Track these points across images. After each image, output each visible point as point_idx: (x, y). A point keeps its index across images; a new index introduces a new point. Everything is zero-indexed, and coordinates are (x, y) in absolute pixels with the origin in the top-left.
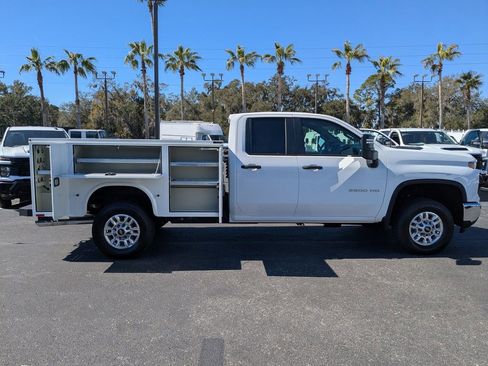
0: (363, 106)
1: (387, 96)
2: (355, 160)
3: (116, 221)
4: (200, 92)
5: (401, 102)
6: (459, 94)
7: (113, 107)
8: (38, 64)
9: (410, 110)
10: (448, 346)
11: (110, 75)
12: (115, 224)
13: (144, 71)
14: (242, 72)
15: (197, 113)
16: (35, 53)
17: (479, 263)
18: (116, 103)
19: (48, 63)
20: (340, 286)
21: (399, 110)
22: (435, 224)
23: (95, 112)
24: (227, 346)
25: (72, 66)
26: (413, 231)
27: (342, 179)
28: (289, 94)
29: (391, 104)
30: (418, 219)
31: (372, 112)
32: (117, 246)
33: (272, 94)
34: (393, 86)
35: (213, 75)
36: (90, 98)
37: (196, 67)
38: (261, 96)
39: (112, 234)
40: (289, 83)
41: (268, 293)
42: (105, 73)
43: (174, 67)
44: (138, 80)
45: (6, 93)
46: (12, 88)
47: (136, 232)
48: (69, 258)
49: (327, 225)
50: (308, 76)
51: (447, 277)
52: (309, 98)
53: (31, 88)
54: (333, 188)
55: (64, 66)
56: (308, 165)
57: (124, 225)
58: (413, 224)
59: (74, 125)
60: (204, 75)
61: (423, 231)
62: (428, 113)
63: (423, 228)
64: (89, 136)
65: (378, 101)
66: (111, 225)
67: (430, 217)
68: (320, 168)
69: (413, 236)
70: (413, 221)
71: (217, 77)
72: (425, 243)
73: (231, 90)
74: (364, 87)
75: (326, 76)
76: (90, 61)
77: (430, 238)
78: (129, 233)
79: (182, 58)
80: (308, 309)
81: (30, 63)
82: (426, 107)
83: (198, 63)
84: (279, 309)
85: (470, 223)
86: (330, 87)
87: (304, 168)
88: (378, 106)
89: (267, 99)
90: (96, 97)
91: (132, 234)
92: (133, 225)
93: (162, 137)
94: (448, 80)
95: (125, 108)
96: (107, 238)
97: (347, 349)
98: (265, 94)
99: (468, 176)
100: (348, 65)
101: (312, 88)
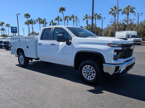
13: (115, 16)
37: (133, 12)
67: (91, 68)
87: (51, 45)
91: (23, 60)
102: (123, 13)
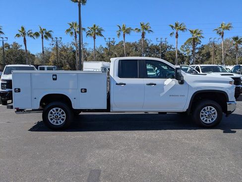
0: (185, 53)
1: (197, 48)
2: (173, 80)
3: (54, 111)
4: (104, 47)
5: (204, 52)
6: (233, 47)
7: (61, 55)
8: (24, 34)
9: (208, 55)
10: (212, 174)
11: (59, 39)
12: (54, 113)
13: (76, 37)
14: (124, 37)
15: (103, 57)
16: (23, 29)
17: (235, 132)
18: (63, 53)
19: (29, 33)
20: (163, 144)
21: (203, 55)
22: (213, 112)
23: (53, 57)
24: (102, 173)
25: (41, 35)
26: (202, 116)
27: (166, 90)
28: (148, 48)
29: (199, 53)
30: (204, 110)
31: (190, 56)
32: (55, 124)
33: (139, 48)
34: (200, 44)
35: (109, 39)
36: (50, 50)
37: (101, 35)
38: (134, 49)
39: (52, 117)
40: (148, 42)
41: (127, 147)
42: (57, 38)
43: (91, 35)
44: (73, 41)
45: (9, 48)
46: (12, 45)
47: (64, 116)
48: (31, 130)
49: (160, 113)
50: (157, 39)
51: (218, 139)
52: (158, 50)
53: (21, 46)
54: (162, 95)
55: (37, 34)
56: (149, 83)
57: (58, 113)
58: (202, 113)
59: (42, 63)
60: (105, 39)
61: (207, 116)
62: (218, 57)
63: (207, 115)
64: (49, 69)
65: (192, 51)
66: (51, 113)
67: (211, 109)
68: (155, 84)
69: (202, 118)
70: (202, 111)
71: (112, 40)
72: (208, 122)
73: (119, 46)
74: (185, 44)
75: (166, 39)
76: (50, 32)
77: (210, 119)
78: (60, 117)
79: (94, 30)
80: (145, 155)
81: (20, 34)
82: (217, 54)
83: (102, 33)
84: (131, 155)
85: (230, 112)
86: (169, 44)
87: (147, 85)
88: (192, 53)
89: (137, 50)
90: (53, 50)
91: (62, 117)
92: (63, 113)
93: (84, 70)
94: (227, 40)
95: (67, 55)
96: (49, 119)
97: (161, 175)
98: (136, 48)
99: (229, 88)
100: (177, 33)
101: (160, 45)
102: (88, 34)
